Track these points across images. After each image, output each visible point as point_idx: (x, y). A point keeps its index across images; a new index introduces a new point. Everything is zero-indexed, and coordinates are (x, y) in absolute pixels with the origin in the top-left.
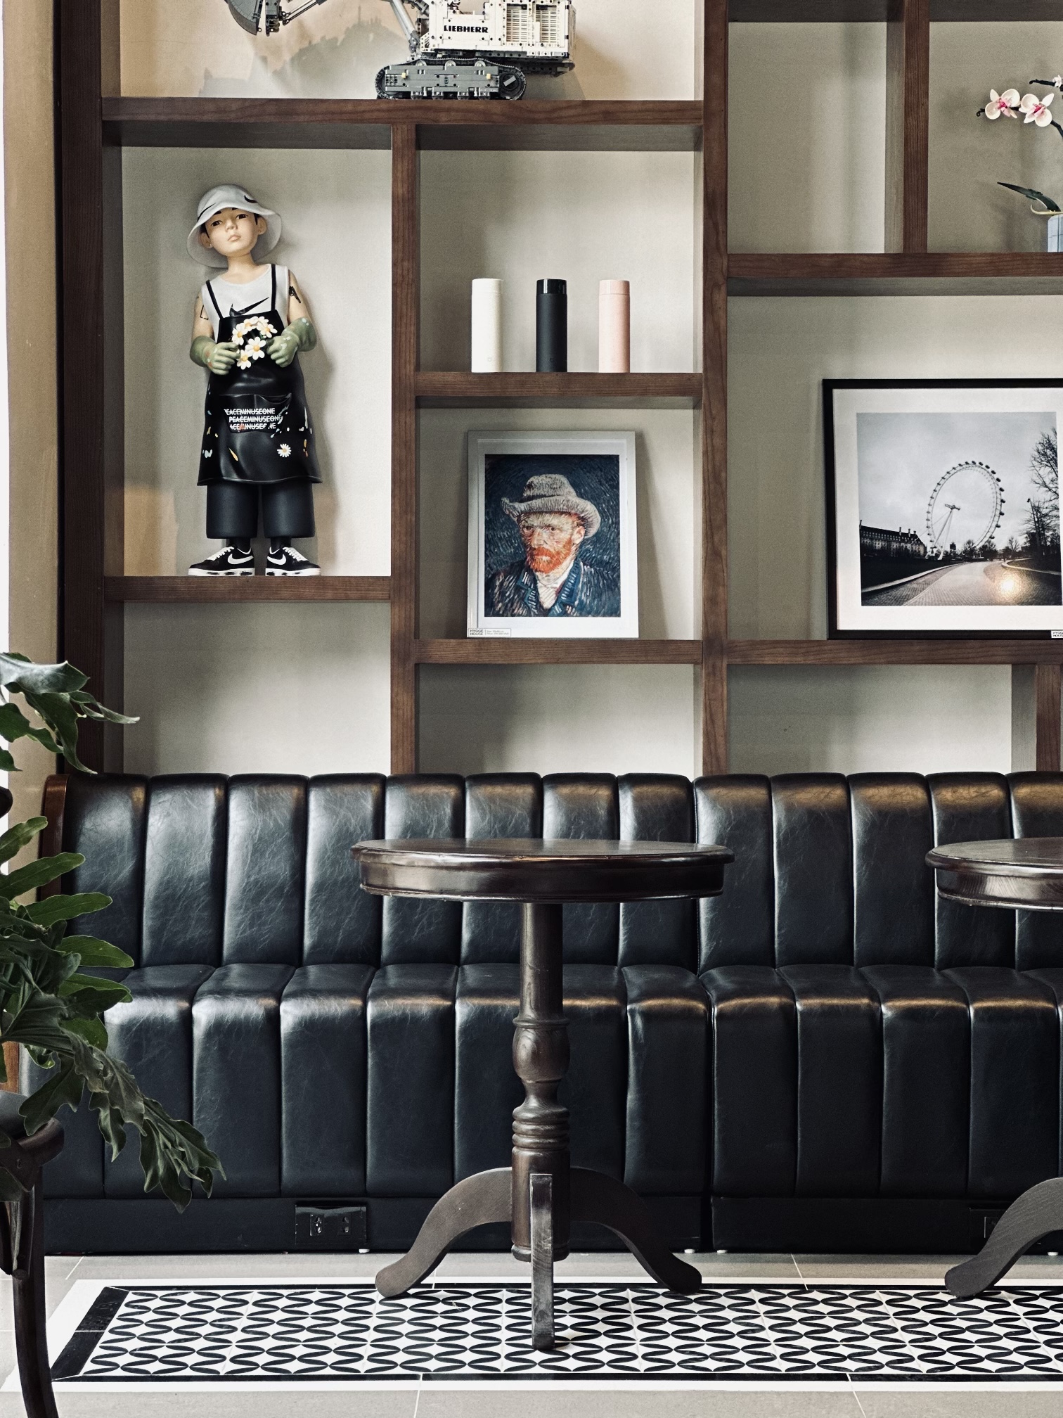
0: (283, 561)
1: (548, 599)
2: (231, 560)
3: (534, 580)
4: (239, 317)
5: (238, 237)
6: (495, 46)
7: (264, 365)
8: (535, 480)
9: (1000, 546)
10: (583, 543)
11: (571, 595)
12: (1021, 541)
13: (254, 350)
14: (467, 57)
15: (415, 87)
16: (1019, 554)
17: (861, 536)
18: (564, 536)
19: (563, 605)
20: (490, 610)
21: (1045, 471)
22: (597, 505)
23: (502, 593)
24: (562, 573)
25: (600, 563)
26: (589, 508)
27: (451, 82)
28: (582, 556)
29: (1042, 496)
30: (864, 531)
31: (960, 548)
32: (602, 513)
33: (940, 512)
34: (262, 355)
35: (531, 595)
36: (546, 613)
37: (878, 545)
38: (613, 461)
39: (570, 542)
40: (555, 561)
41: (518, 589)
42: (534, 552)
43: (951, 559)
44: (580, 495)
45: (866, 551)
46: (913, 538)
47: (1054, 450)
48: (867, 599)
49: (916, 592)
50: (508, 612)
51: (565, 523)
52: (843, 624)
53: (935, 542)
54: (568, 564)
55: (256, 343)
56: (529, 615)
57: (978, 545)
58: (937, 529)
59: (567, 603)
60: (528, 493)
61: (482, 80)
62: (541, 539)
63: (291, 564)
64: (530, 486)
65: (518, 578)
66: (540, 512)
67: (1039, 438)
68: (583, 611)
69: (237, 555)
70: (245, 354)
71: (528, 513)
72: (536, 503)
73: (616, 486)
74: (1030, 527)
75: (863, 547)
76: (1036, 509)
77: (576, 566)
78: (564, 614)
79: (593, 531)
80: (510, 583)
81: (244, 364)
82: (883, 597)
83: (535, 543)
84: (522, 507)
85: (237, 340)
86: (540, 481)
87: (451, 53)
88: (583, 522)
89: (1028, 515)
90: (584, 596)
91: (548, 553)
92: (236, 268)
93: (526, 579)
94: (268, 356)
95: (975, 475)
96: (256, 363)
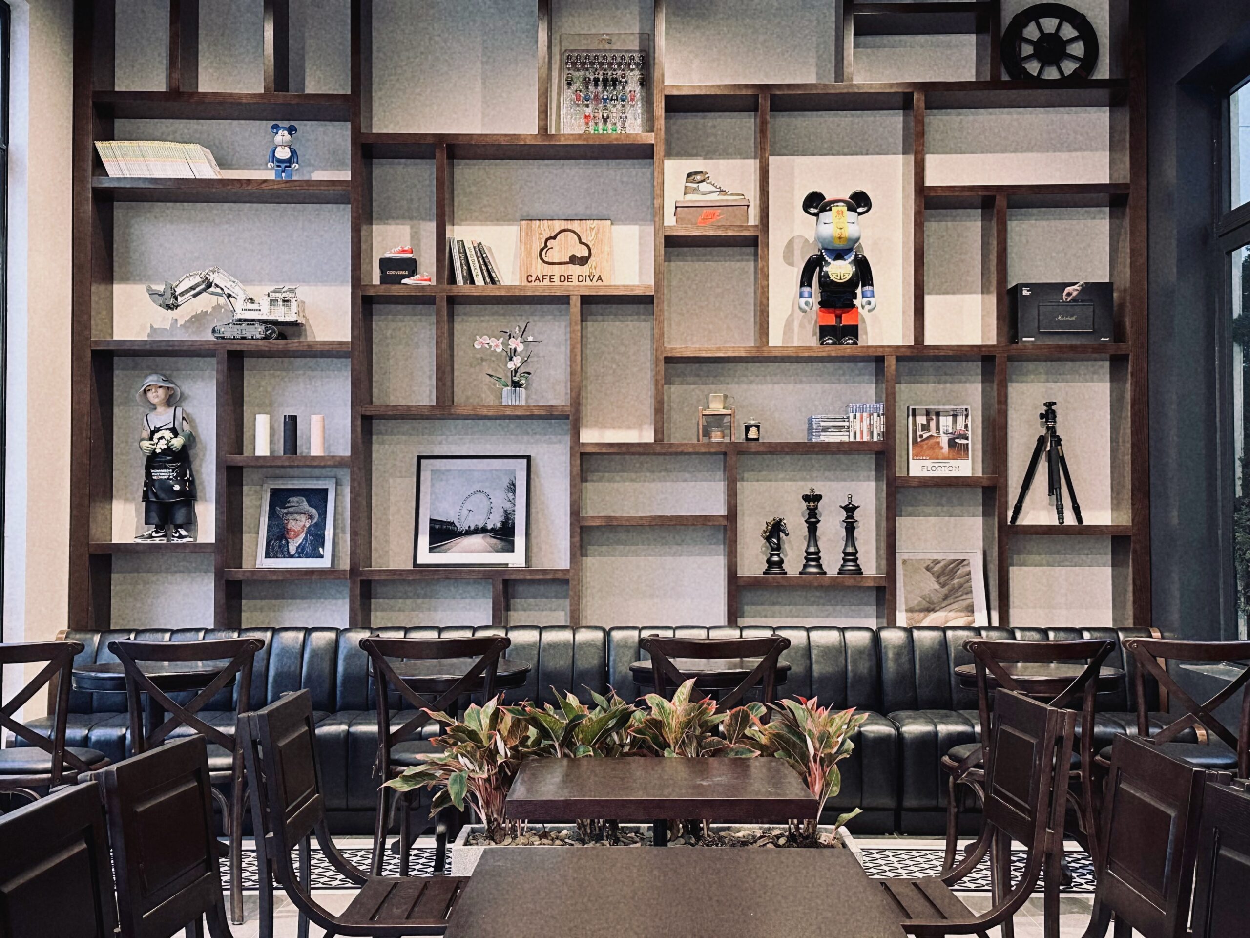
0: (177, 535)
1: (292, 551)
2: (154, 534)
3: (288, 543)
4: (157, 430)
5: (157, 396)
6: (264, 317)
7: (168, 451)
8: (291, 499)
9: (489, 527)
10: (310, 526)
11: (303, 549)
12: (499, 525)
13: (162, 445)
14: (251, 322)
15: (227, 335)
16: (498, 531)
17: (430, 523)
18: (302, 524)
19: (299, 553)
20: (267, 556)
21: (511, 495)
22: (317, 510)
23: (273, 548)
24: (300, 540)
25: (317, 535)
26: (314, 511)
27: (244, 332)
28: (309, 532)
29: (508, 506)
30: (432, 521)
31: (472, 528)
32: (319, 514)
33: (465, 512)
34: (165, 447)
35: (285, 549)
36: (292, 557)
37: (437, 527)
38: (326, 490)
39: (304, 526)
40: (297, 536)
41: (280, 546)
42: (288, 531)
43: (469, 533)
44: (310, 506)
45: (432, 529)
46: (452, 524)
47: (514, 486)
48: (431, 550)
49: (452, 547)
50: (275, 556)
51: (303, 518)
52: (419, 561)
53: (462, 526)
54: (303, 536)
55: (163, 442)
56: (284, 557)
57: (480, 526)
58: (463, 520)
59: (302, 553)
60: (288, 505)
61: (258, 331)
62: (292, 525)
63: (181, 537)
64: (289, 502)
65: (281, 541)
66: (292, 513)
67: (508, 481)
68: (308, 556)
69: (157, 532)
70: (159, 446)
71: (287, 514)
72: (290, 509)
73: (326, 502)
74: (502, 519)
75: (431, 528)
76: (506, 511)
77: (306, 536)
78: (300, 557)
79: (315, 521)
80: (277, 544)
81: (158, 451)
82: (438, 549)
83: (289, 527)
84: (285, 511)
85: (156, 441)
86: (294, 500)
87: (246, 320)
88: (311, 517)
89: (502, 514)
90: (308, 549)
91: (294, 531)
92: (160, 409)
93: (284, 542)
94: (169, 447)
95: (478, 495)
96: (163, 450)
